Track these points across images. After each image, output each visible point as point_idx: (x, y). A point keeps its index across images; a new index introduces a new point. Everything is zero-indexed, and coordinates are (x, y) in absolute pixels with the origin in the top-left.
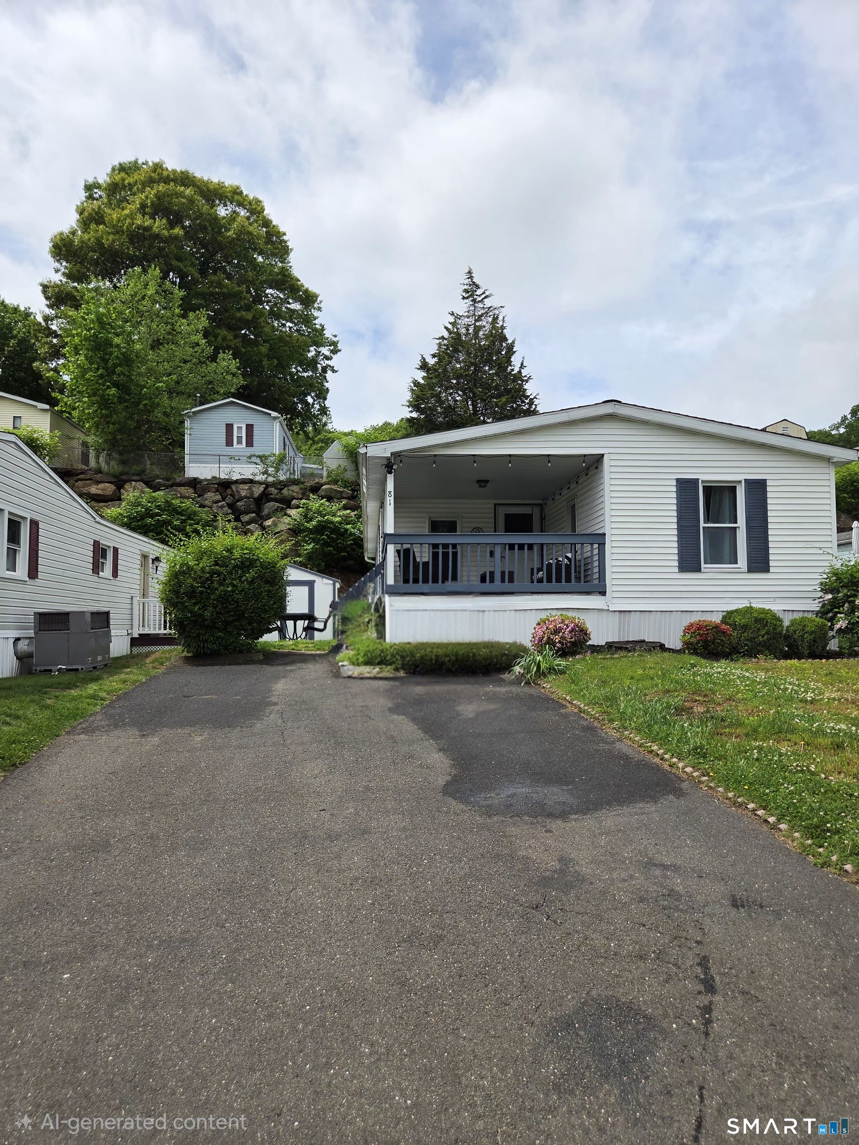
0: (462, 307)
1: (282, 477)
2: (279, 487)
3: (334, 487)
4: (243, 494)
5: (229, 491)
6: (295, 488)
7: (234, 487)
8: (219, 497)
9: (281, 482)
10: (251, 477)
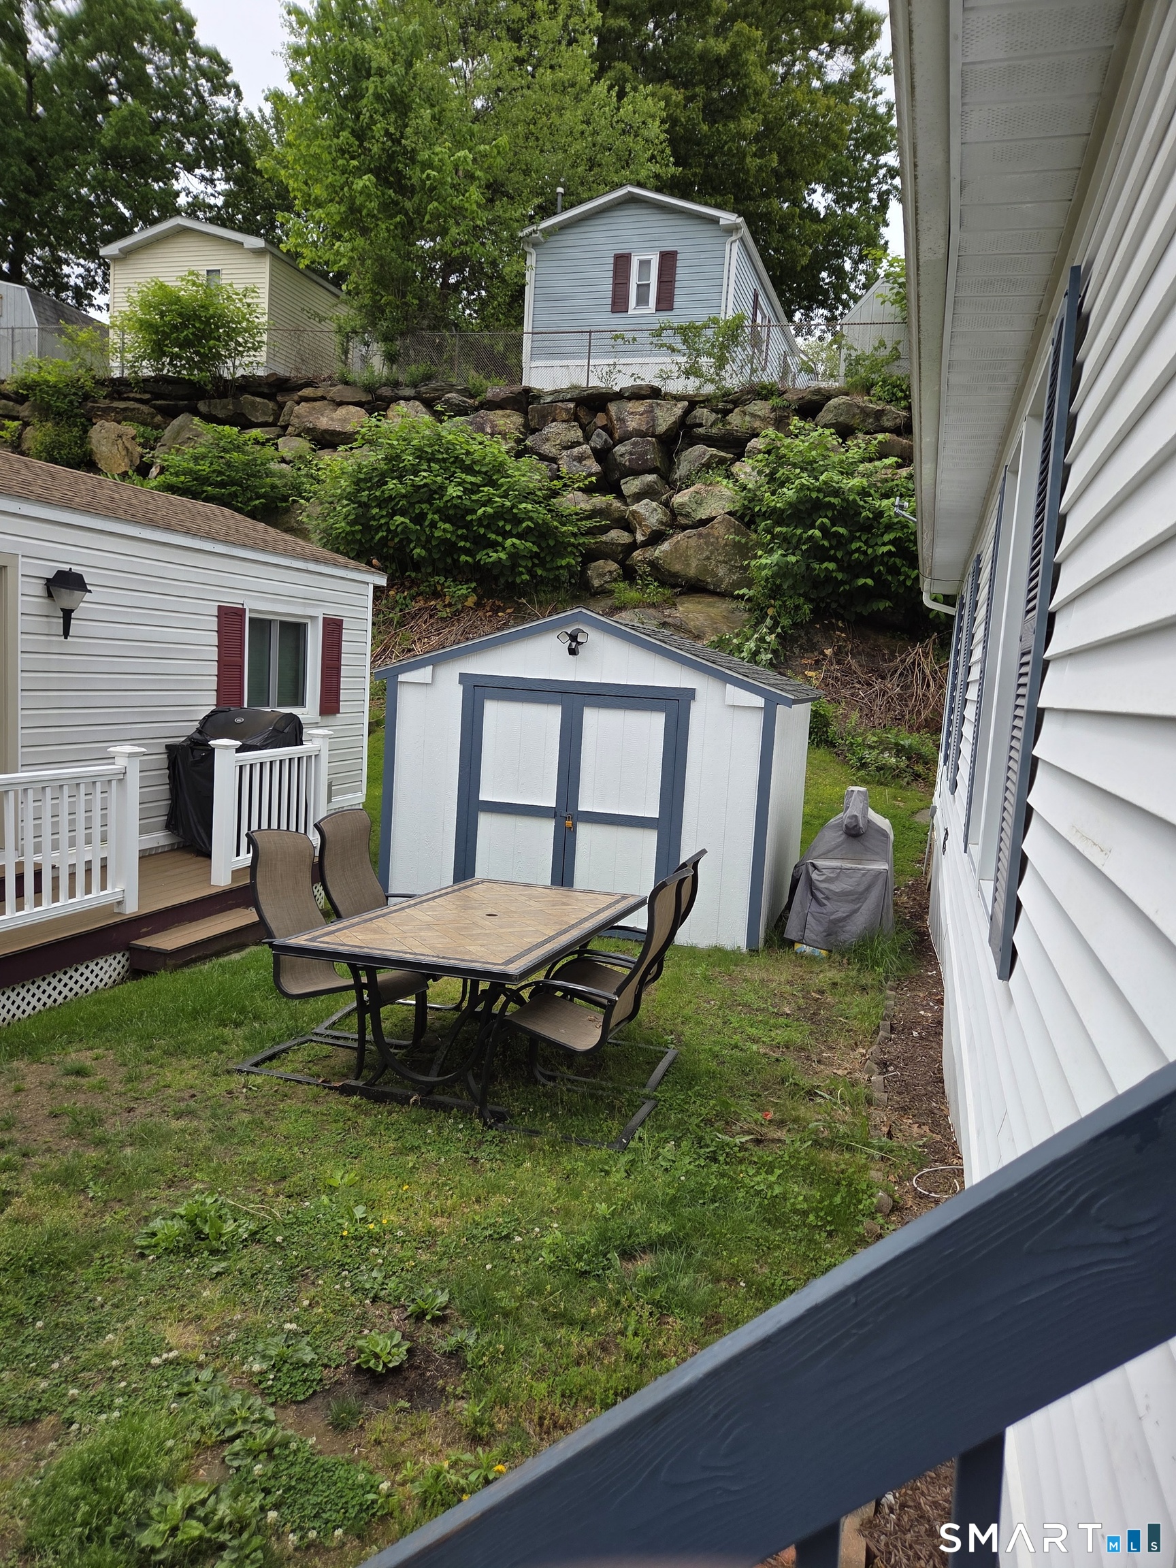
1: (733, 380)
2: (721, 405)
3: (861, 400)
4: (632, 424)
5: (601, 419)
6: (760, 408)
7: (613, 408)
8: (577, 434)
9: (727, 394)
10: (657, 383)
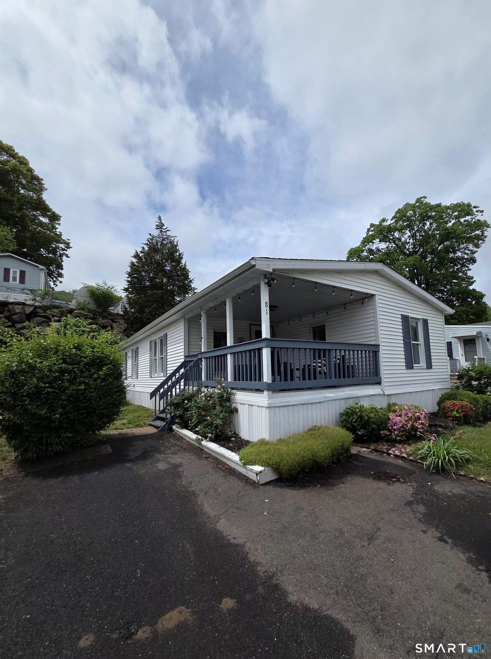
0: (156, 233)
1: (47, 303)
2: (44, 309)
4: (17, 311)
5: (6, 308)
6: (56, 310)
7: (10, 306)
9: (45, 306)
10: (23, 302)
